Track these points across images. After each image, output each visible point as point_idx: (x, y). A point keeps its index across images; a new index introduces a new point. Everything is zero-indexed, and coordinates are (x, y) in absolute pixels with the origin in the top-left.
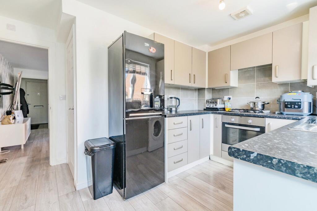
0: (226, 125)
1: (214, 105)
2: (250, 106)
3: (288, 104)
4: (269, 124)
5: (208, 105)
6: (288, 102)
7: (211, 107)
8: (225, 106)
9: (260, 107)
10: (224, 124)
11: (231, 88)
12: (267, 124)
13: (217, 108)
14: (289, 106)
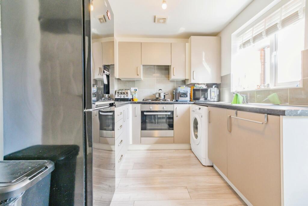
0: (145, 113)
1: (125, 96)
2: (156, 96)
3: (181, 95)
4: (177, 108)
5: (118, 96)
6: (181, 93)
7: (122, 97)
8: (133, 97)
9: (162, 97)
10: (142, 112)
11: (136, 81)
12: (175, 108)
13: (128, 99)
14: (182, 96)
